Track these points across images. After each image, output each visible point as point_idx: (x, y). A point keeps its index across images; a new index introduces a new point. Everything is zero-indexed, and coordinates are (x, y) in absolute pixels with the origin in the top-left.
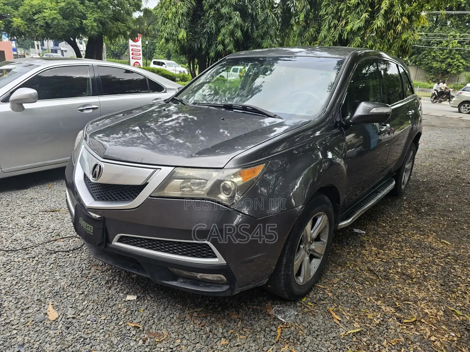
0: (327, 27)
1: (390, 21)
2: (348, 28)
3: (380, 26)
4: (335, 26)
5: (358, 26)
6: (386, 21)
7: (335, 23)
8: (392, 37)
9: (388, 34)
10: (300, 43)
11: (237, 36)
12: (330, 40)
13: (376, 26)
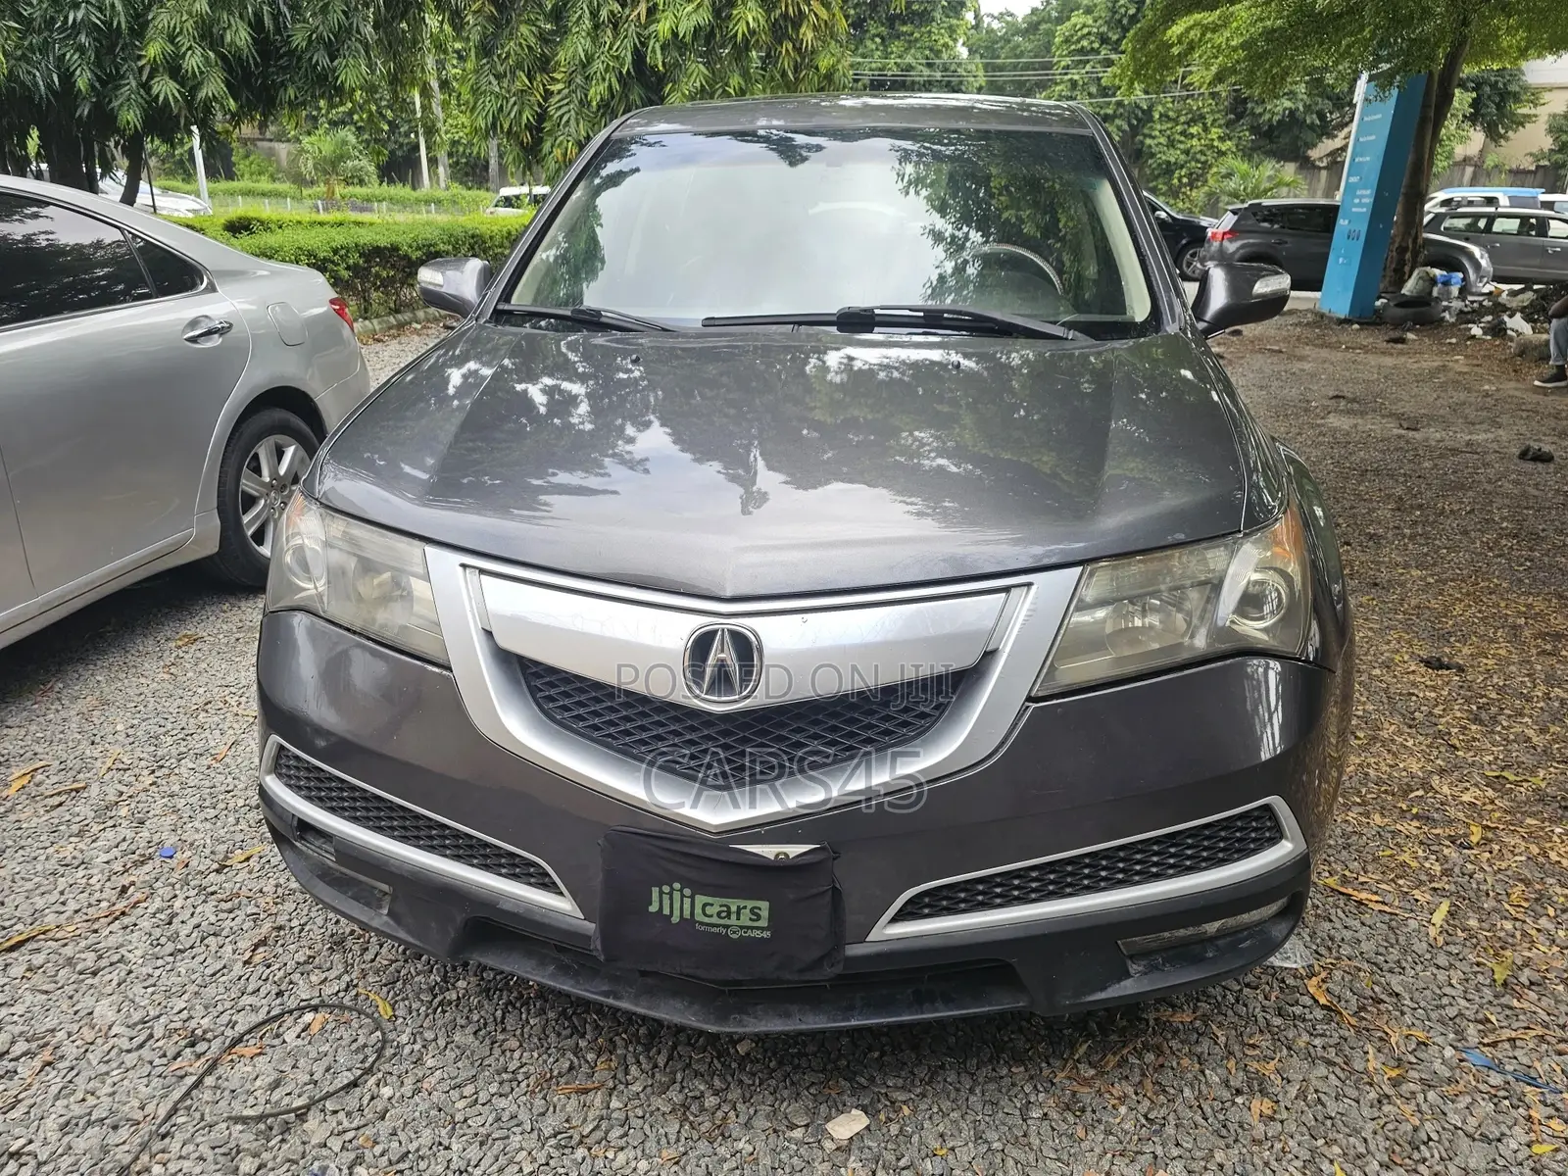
0: (587, 24)
1: (778, 12)
2: (663, 27)
3: (756, 25)
4: (615, 23)
5: (692, 24)
6: (768, 11)
7: (612, 12)
8: (792, 64)
9: (781, 52)
10: (491, 78)
11: (233, 42)
12: (607, 70)
13: (741, 28)
